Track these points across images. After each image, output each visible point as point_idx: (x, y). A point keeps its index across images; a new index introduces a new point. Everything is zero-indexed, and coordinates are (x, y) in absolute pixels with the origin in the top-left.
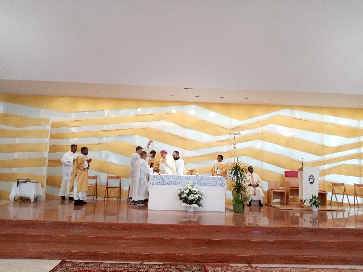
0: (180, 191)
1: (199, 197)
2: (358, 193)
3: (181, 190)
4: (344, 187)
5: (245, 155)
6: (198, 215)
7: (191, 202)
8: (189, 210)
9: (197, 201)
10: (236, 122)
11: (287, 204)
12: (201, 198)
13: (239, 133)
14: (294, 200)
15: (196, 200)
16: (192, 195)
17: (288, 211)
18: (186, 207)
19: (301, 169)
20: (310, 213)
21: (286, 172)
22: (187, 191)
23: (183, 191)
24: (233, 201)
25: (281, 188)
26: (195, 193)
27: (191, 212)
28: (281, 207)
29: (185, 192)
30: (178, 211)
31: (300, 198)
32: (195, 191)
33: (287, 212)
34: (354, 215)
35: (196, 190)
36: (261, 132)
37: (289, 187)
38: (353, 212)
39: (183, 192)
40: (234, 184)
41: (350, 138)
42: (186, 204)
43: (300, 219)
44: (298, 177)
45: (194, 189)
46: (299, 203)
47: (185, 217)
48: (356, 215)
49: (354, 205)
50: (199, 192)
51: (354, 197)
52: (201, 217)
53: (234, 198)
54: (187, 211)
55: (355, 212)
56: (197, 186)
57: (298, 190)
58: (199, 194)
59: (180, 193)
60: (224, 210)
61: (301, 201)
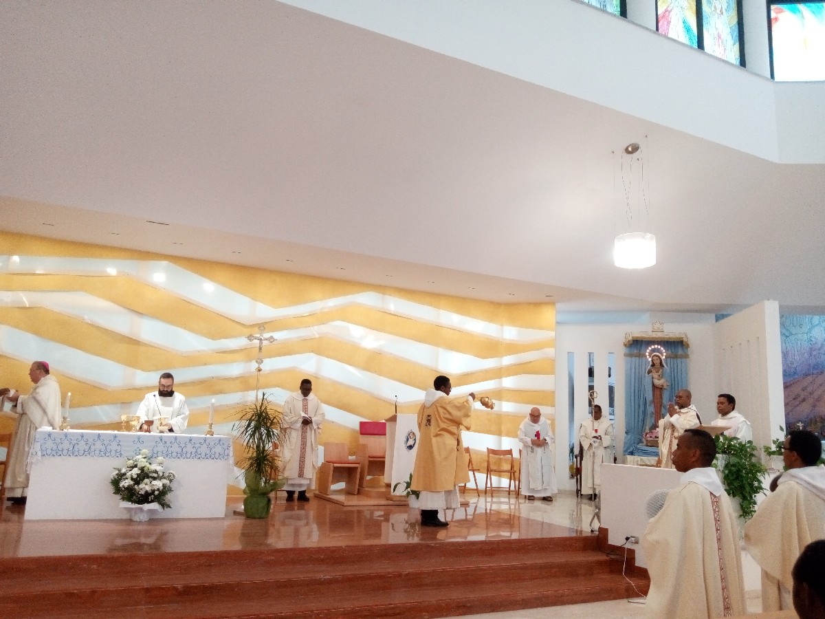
0: (117, 472)
1: (163, 485)
2: (493, 467)
3: (119, 470)
4: (470, 455)
5: (279, 387)
6: (158, 529)
7: (145, 498)
8: (136, 518)
9: (159, 497)
10: (264, 311)
11: (359, 493)
12: (169, 487)
13: (272, 337)
14: (374, 484)
15: (156, 493)
16: (146, 480)
17: (361, 508)
18: (129, 510)
19: (393, 419)
20: (406, 512)
21: (362, 424)
22: (136, 471)
23: (123, 471)
24: (244, 492)
25: (350, 458)
26: (155, 475)
27: (140, 523)
28: (348, 500)
29: (129, 474)
30: (106, 521)
31: (385, 479)
32: (156, 472)
33: (359, 512)
34: (484, 512)
35: (158, 468)
36: (317, 336)
37: (367, 456)
38: (483, 505)
39: (125, 474)
40: (252, 453)
41: (484, 358)
42: (130, 503)
43: (384, 525)
44: (385, 435)
45: (153, 467)
46: (383, 490)
47: (125, 535)
48: (488, 511)
49: (486, 492)
50: (166, 475)
51: (485, 475)
52: (166, 533)
53: (248, 486)
54: (130, 521)
55: (486, 506)
56: (160, 459)
57: (384, 462)
58: (164, 478)
59: (116, 477)
60: (222, 515)
61: (389, 486)
